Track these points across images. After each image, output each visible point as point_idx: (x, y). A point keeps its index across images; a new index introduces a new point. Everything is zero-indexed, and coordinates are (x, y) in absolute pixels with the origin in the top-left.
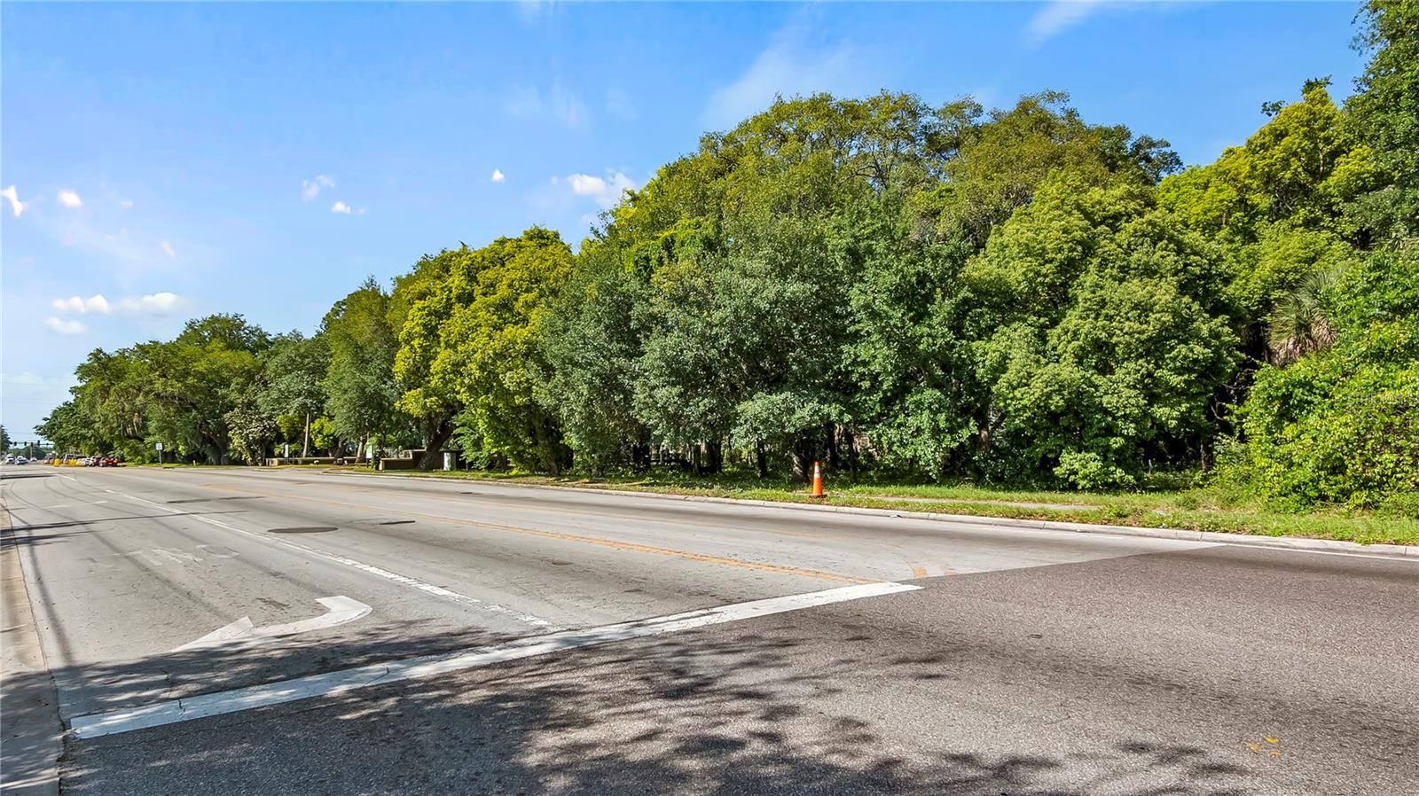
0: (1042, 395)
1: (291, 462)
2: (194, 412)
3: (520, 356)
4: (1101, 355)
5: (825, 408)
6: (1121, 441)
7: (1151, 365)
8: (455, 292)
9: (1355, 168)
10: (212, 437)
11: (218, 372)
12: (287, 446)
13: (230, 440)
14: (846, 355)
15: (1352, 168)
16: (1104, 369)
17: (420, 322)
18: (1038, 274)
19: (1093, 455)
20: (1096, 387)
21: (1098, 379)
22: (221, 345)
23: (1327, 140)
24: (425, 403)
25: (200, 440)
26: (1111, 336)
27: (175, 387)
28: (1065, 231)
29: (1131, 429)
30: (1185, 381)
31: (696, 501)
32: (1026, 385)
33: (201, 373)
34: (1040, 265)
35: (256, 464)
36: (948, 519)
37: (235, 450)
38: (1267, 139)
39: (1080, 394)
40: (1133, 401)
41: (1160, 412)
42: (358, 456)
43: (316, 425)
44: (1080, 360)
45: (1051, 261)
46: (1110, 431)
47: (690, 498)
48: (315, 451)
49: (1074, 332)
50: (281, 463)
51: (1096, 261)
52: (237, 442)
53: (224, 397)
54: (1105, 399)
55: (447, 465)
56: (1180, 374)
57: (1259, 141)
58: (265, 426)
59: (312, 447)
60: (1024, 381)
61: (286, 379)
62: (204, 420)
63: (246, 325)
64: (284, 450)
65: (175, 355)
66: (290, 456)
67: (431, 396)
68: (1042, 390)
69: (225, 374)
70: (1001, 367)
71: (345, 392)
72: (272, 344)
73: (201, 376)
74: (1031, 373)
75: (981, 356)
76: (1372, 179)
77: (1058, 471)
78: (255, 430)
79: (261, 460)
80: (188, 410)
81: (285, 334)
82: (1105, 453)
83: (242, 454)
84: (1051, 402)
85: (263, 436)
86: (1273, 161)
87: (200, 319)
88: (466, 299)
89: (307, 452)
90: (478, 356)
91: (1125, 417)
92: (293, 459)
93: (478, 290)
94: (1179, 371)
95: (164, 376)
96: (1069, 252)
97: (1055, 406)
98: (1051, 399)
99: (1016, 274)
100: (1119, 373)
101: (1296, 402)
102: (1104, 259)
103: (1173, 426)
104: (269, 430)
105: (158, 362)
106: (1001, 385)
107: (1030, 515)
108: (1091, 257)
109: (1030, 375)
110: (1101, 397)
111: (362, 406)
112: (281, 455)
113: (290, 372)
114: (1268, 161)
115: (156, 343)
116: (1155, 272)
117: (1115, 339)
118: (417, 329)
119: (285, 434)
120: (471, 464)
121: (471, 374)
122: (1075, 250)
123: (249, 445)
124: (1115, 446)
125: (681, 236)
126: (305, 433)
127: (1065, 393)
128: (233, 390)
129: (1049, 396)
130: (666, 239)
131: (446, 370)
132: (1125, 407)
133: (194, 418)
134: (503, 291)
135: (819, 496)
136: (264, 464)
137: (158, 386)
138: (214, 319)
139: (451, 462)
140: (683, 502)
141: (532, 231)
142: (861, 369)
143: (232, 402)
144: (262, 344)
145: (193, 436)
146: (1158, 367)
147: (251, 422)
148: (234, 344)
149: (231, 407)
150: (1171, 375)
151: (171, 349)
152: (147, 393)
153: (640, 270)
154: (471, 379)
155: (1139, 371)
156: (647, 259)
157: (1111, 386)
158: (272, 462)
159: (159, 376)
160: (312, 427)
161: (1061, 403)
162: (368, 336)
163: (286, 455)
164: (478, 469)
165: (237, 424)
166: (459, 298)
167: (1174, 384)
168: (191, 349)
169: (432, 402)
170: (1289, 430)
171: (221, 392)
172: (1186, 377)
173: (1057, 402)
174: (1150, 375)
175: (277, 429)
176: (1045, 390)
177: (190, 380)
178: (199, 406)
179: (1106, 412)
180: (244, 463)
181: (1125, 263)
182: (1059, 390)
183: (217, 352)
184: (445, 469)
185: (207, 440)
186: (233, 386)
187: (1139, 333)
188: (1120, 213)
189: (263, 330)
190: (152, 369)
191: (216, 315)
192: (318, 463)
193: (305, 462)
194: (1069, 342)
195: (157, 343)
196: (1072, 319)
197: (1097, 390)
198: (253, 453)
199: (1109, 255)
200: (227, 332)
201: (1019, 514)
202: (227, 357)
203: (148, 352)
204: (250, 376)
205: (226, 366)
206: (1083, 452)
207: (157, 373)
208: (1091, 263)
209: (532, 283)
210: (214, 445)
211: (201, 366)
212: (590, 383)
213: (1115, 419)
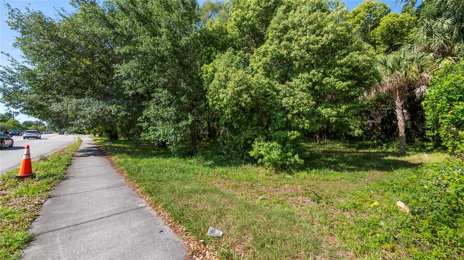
6: (297, 134)
7: (320, 74)
16: (284, 79)
18: (244, 19)
19: (275, 144)
20: (278, 92)
21: (279, 86)
30: (348, 86)
39: (266, 95)
40: (305, 101)
41: (325, 111)
44: (268, 74)
54: (284, 100)
56: (344, 80)
60: (223, 83)
77: (252, 154)
82: (283, 142)
84: (241, 99)
91: (299, 114)
94: (343, 78)
97: (245, 103)
98: (242, 97)
110: (282, 99)
124: (293, 137)
127: (252, 93)
132: (299, 106)
146: (325, 75)
150: (337, 81)
155: (310, 79)
157: (288, 90)
161: (250, 101)
167: (340, 88)
172: (349, 82)
173: (246, 99)
174: (320, 83)
176: (236, 89)
179: (285, 111)
182: (246, 89)
197: (278, 95)
206: (268, 142)
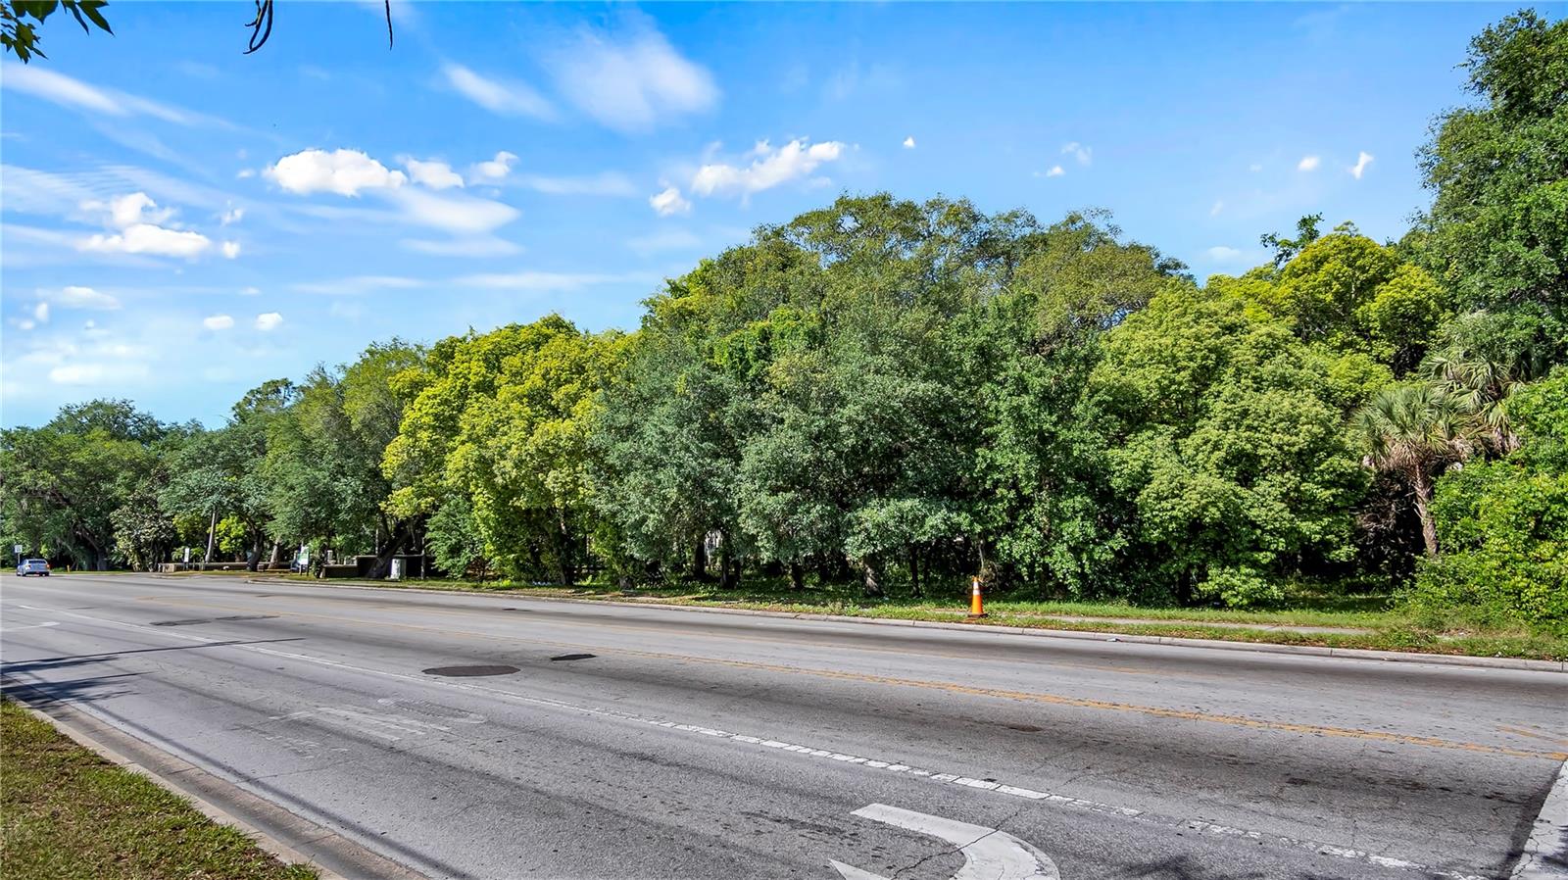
0: (1198, 507)
1: (191, 568)
2: (68, 510)
3: (564, 453)
4: (1245, 467)
5: (955, 518)
6: (1270, 556)
7: (1298, 479)
8: (474, 379)
9: (1398, 296)
10: (89, 539)
11: (103, 464)
12: (187, 550)
13: (114, 541)
14: (980, 459)
15: (1396, 295)
16: (1246, 480)
17: (431, 411)
18: (1173, 382)
19: (1252, 570)
20: (1243, 500)
21: (1242, 491)
22: (104, 434)
23: (1363, 270)
24: (419, 504)
25: (74, 541)
26: (1256, 447)
27: (47, 481)
28: (1197, 338)
29: (1282, 545)
30: (1333, 495)
31: (811, 620)
32: (1177, 496)
33: (80, 464)
34: (1173, 372)
35: (146, 570)
36: (1188, 643)
37: (119, 554)
38: (1309, 264)
39: (1232, 506)
40: (1283, 515)
41: (1306, 527)
42: (272, 561)
43: (222, 526)
44: (1222, 471)
45: (1184, 368)
46: (1257, 546)
47: (802, 615)
48: (218, 555)
49: (1216, 442)
50: (178, 569)
51: (1231, 371)
52: (122, 544)
53: (107, 492)
54: (1254, 512)
55: (395, 572)
56: (1327, 488)
57: (1301, 266)
58: (160, 527)
59: (216, 550)
60: (1176, 492)
61: (195, 474)
62: (80, 518)
63: (135, 412)
64: (184, 554)
65: (50, 443)
66: (191, 560)
67: (426, 496)
68: (1199, 502)
69: (111, 466)
70: (1143, 478)
71: (292, 488)
72: (165, 434)
73: (82, 470)
74: (1183, 484)
75: (1118, 464)
76: (1413, 306)
78: (147, 531)
79: (153, 565)
80: (59, 507)
81: (181, 424)
83: (127, 558)
84: (1206, 514)
85: (157, 537)
86: (1316, 283)
87: (79, 404)
88: (488, 388)
89: (210, 557)
90: (514, 452)
91: (1274, 531)
92: (194, 564)
93: (501, 380)
94: (1327, 485)
95: (34, 467)
96: (1202, 360)
97: (1211, 518)
98: (1207, 511)
99: (1145, 381)
100: (1263, 486)
101: (1550, 518)
102: (1238, 369)
103: (1317, 540)
104: (164, 531)
105: (27, 451)
106: (1146, 494)
107: (1303, 641)
108: (1223, 366)
109: (1182, 486)
110: (1250, 510)
111: (310, 505)
112: (180, 560)
113: (200, 466)
114: (1311, 283)
115: (25, 429)
116: (1290, 384)
117: (1261, 452)
118: (426, 419)
119: (182, 536)
120: (445, 573)
121: (504, 473)
122: (1207, 358)
123: (137, 550)
124: (1266, 561)
125: (778, 329)
126: (208, 535)
127: (1221, 505)
128: (119, 485)
129: (1205, 508)
130: (763, 330)
131: (468, 467)
132: (1276, 520)
133: (68, 516)
134: (534, 380)
135: (981, 616)
136: (156, 570)
137: (27, 478)
138: (97, 405)
139: (401, 570)
140: (795, 620)
141: (551, 318)
142: (996, 476)
143: (117, 499)
144: (151, 434)
145: (65, 537)
146: (1304, 480)
147: (143, 522)
148: (118, 433)
149: (115, 505)
150: (1318, 489)
151: (44, 437)
152: (10, 487)
153: (735, 362)
154: (504, 479)
155: (1284, 484)
156: (743, 350)
157: (1257, 499)
158: (167, 568)
159: (28, 467)
160: (217, 528)
161: (1218, 515)
162: (318, 426)
163: (186, 560)
164: (454, 579)
165: (125, 524)
166: (478, 387)
167: (1322, 498)
168: (67, 438)
169: (426, 503)
170: (1546, 548)
171: (104, 486)
172: (1334, 491)
173: (1214, 515)
174: (1297, 489)
175: (174, 530)
177: (67, 473)
178: (73, 501)
179: (1254, 525)
180: (130, 568)
181: (1258, 374)
182: (1214, 502)
183: (98, 443)
184: (392, 577)
185: (80, 541)
186: (119, 480)
187: (1289, 445)
188: (1235, 324)
189: (155, 419)
190: (18, 459)
191: (100, 400)
192: (227, 569)
193: (207, 568)
194: (1211, 452)
195: (27, 429)
196: (1209, 429)
197: (1244, 504)
198: (142, 557)
199: (1243, 365)
200: (112, 420)
201: (1285, 640)
202: (113, 447)
203: (14, 440)
204: (141, 470)
205: (112, 457)
206: (1228, 567)
207: (26, 463)
208: (1225, 373)
209: (573, 373)
210: (90, 548)
211: (82, 457)
212: (680, 487)
213: (1264, 531)
